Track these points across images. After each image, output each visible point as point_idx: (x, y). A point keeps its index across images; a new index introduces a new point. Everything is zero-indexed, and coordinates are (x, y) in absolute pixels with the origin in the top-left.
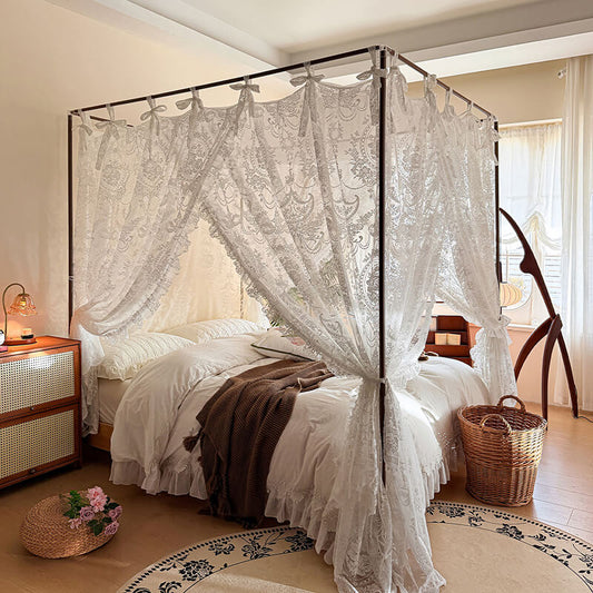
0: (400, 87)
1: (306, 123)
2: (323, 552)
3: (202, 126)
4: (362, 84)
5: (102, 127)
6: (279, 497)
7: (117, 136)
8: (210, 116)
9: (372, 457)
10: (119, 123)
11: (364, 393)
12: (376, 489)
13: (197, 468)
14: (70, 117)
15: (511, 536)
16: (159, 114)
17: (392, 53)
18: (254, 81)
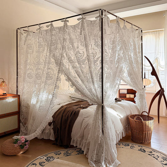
0: (108, 21)
1: (82, 31)
2: (86, 154)
3: (54, 32)
4: (97, 20)
5: (26, 33)
6: (75, 139)
7: (30, 36)
8: (56, 29)
9: (99, 126)
10: (31, 32)
11: (98, 109)
12: (100, 135)
13: (52, 131)
14: (17, 30)
15: (142, 151)
16: (42, 29)
17: (105, 11)
18: (68, 19)
